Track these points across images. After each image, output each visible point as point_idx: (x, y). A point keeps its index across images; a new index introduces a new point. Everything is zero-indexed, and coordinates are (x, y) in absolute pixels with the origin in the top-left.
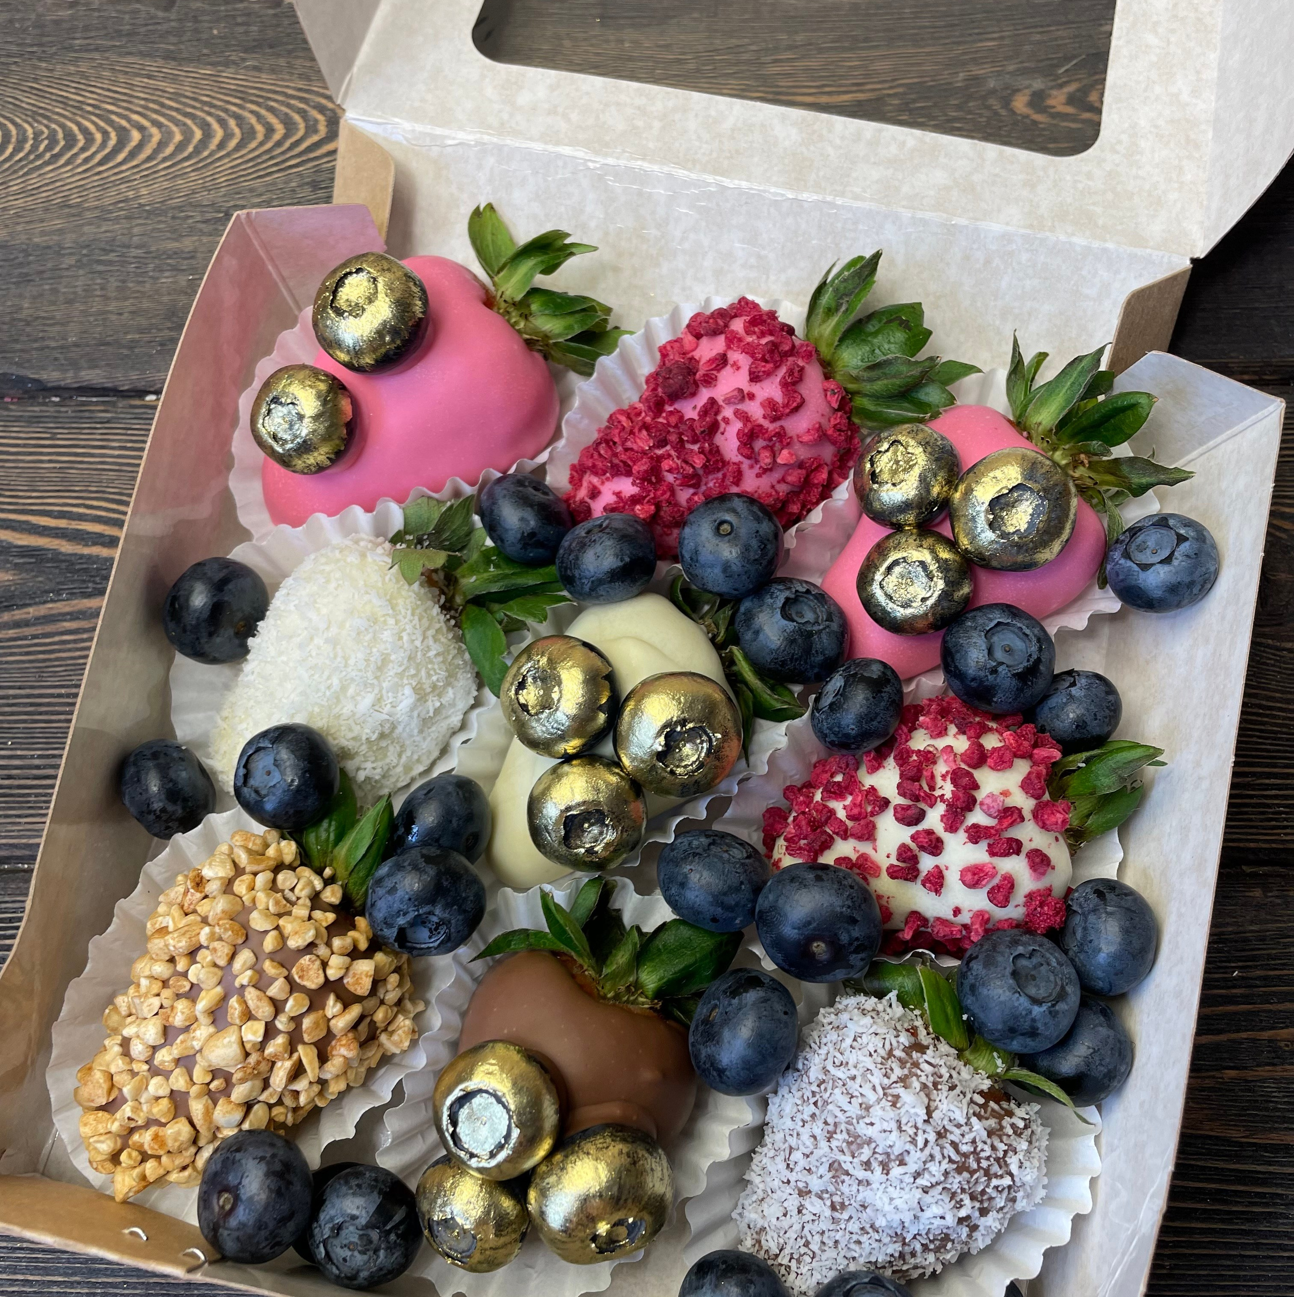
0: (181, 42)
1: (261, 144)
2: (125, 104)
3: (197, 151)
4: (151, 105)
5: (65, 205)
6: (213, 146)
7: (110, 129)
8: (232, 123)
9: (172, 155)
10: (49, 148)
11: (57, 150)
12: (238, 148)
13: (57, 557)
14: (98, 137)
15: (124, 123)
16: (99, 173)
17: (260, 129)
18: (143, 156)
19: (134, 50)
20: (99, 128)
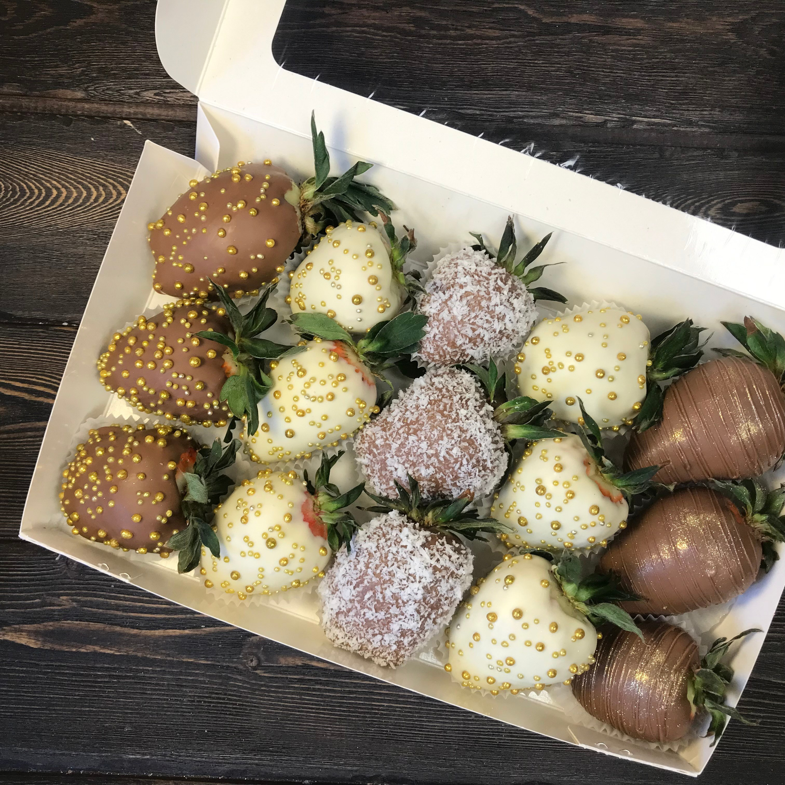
0: (75, 144)
1: (115, 200)
2: (48, 175)
3: (84, 202)
4: (61, 176)
5: (20, 227)
6: (92, 200)
7: (42, 188)
8: (101, 188)
9: (73, 203)
10: (12, 196)
11: (16, 197)
12: (103, 202)
13: (24, 401)
14: (36, 191)
15: (48, 185)
16: (37, 211)
17: (114, 193)
18: (58, 203)
19: (52, 146)
20: (37, 187)
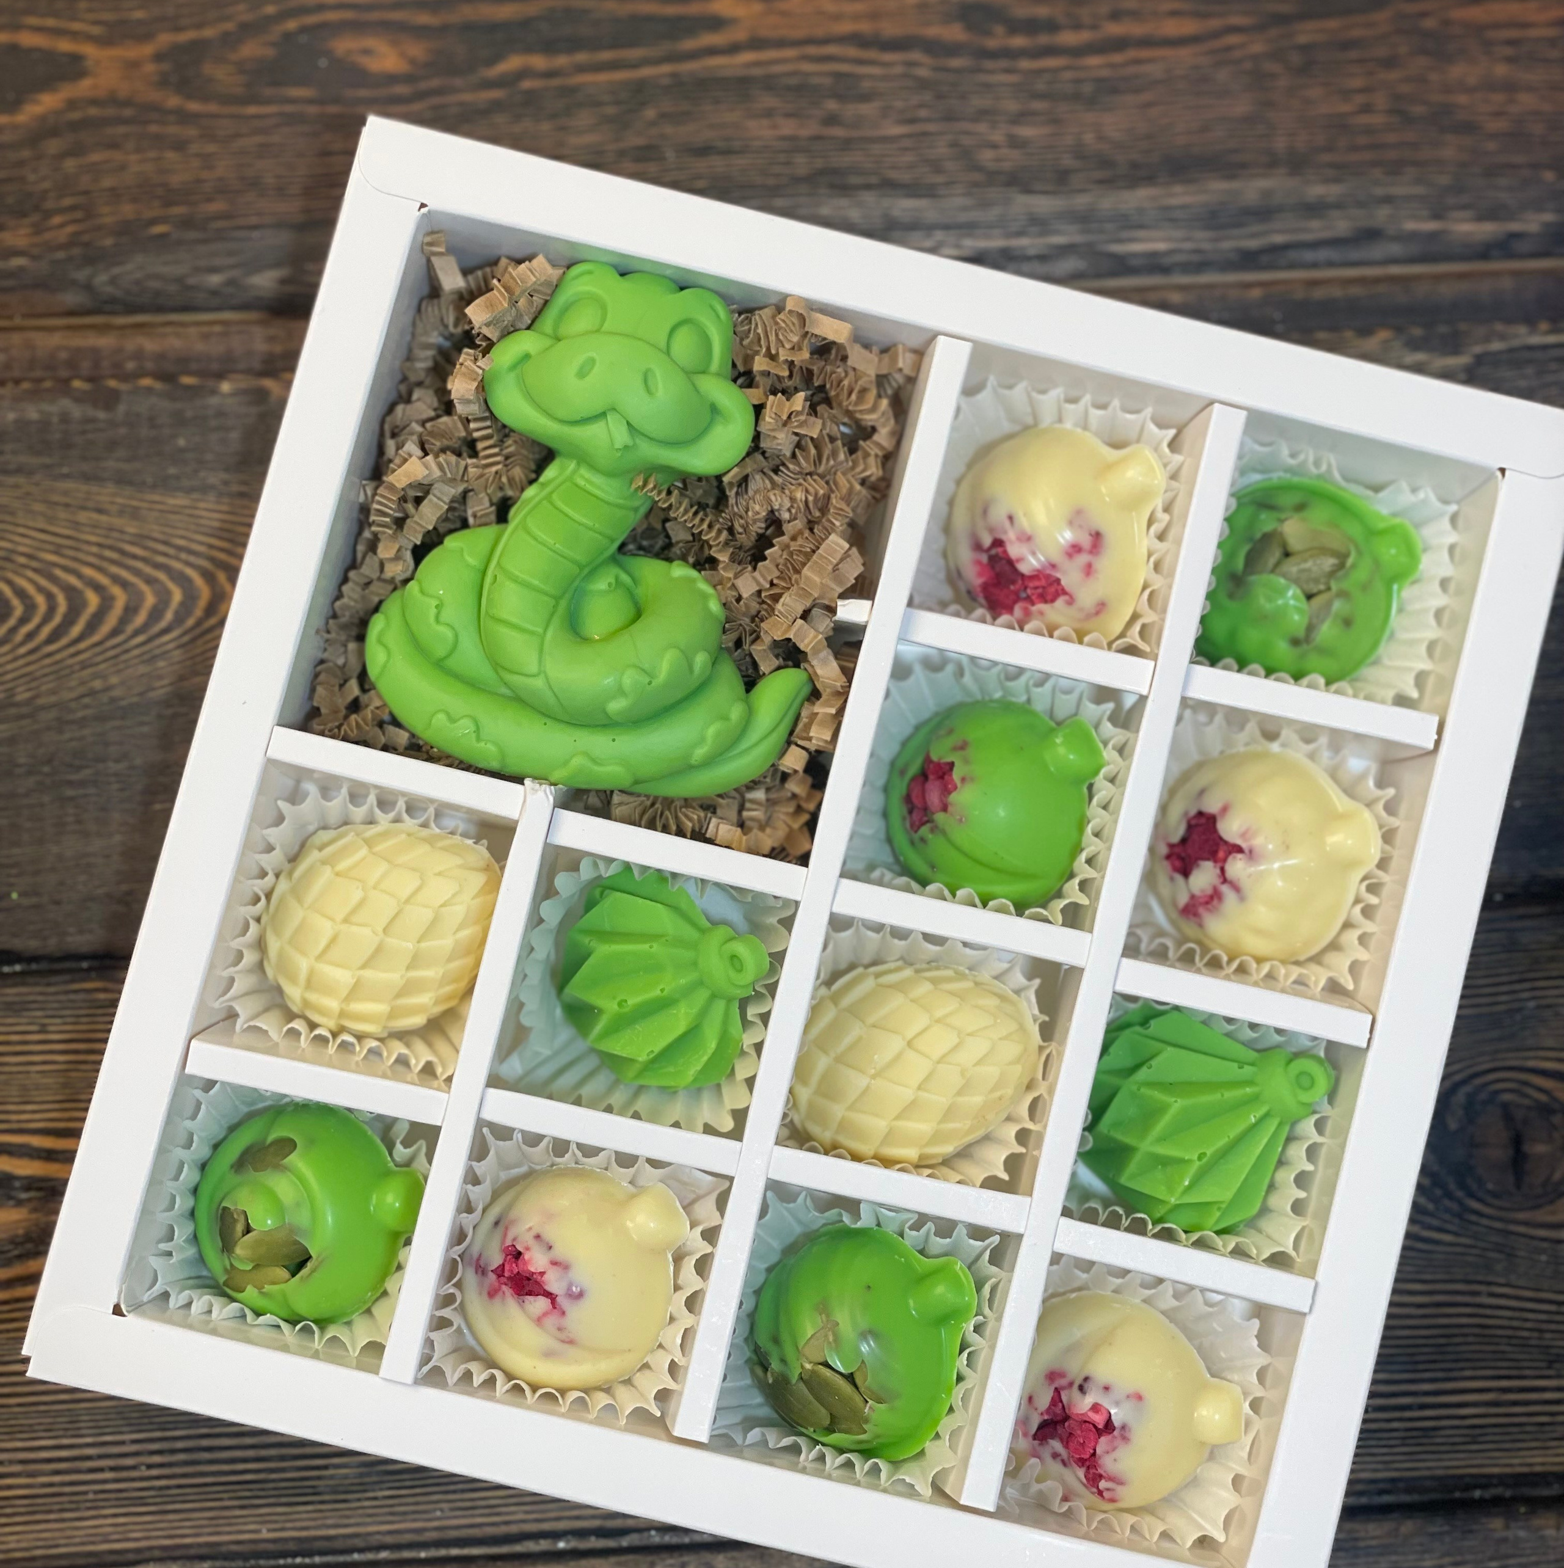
0: (136, 459)
2: (71, 553)
3: (179, 619)
4: (108, 553)
6: (201, 612)
7: (55, 590)
9: (146, 626)
14: (40, 600)
15: (73, 580)
18: (106, 629)
19: (72, 470)
20: (40, 589)
